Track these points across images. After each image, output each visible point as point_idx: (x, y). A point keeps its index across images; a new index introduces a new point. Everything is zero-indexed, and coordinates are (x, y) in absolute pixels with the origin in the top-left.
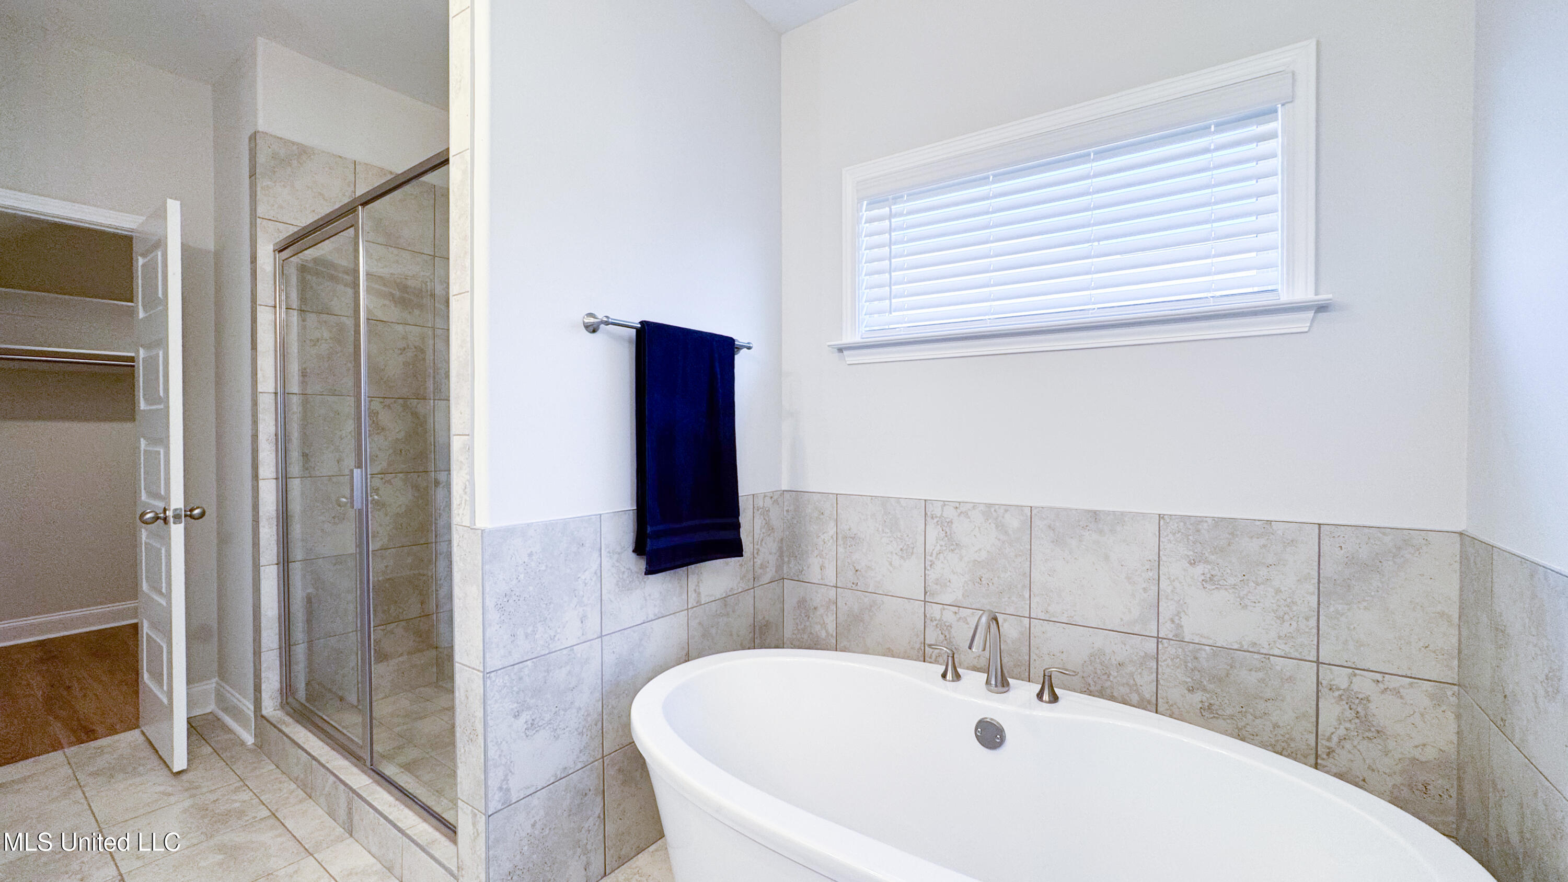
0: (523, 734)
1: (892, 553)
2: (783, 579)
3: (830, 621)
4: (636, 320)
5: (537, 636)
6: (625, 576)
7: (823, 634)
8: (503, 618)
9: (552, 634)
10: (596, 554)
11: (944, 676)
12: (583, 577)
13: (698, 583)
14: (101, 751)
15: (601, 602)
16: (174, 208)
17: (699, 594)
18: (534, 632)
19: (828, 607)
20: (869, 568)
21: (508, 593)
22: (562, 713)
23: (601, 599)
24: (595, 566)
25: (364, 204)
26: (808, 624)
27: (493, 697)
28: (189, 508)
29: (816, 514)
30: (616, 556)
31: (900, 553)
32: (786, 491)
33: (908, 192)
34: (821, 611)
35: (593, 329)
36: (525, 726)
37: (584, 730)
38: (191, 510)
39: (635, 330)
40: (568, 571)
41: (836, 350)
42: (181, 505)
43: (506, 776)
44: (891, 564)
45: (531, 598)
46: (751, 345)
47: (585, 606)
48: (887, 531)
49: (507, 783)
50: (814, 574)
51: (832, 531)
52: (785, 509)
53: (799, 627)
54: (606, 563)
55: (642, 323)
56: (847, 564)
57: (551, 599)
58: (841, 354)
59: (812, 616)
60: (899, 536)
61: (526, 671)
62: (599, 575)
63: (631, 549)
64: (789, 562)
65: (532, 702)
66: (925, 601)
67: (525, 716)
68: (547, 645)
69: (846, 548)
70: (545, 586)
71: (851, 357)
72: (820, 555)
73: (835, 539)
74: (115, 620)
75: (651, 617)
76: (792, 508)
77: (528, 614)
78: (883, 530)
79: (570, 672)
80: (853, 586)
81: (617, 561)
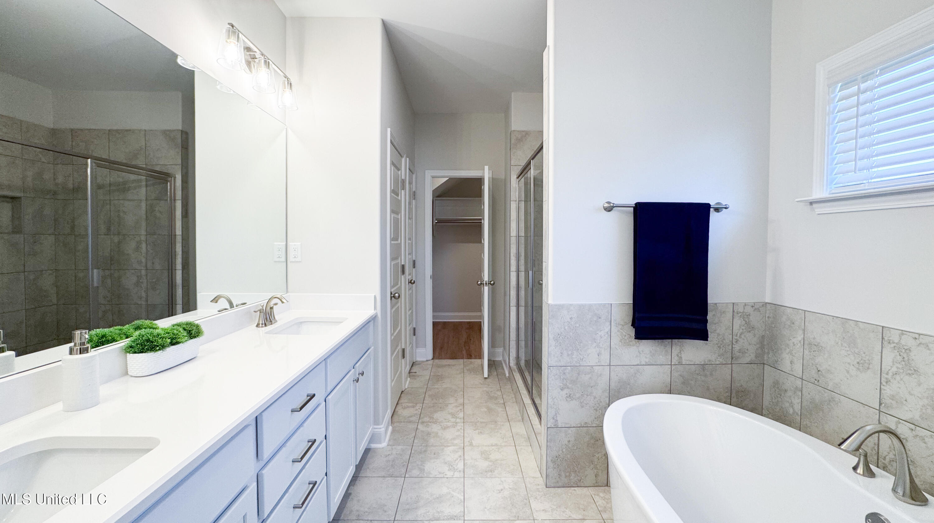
0: (565, 399)
1: (849, 364)
2: (764, 364)
3: (796, 401)
4: (633, 202)
5: (573, 356)
6: (626, 338)
7: (791, 411)
8: (557, 344)
9: (582, 357)
10: (608, 324)
11: (855, 468)
12: (600, 334)
13: (681, 351)
14: (471, 363)
15: (610, 349)
16: (486, 168)
17: (681, 358)
18: (572, 354)
19: (795, 392)
20: (829, 371)
21: (559, 334)
22: (585, 396)
23: (610, 347)
24: (607, 329)
25: (533, 159)
26: (780, 400)
27: (551, 377)
28: (490, 281)
29: (788, 323)
30: (620, 327)
31: (857, 366)
32: (768, 303)
33: (880, 67)
34: (789, 393)
35: (609, 209)
36: (566, 396)
37: (598, 409)
38: (491, 282)
39: (633, 208)
40: (591, 329)
41: (809, 203)
42: (487, 280)
43: (556, 414)
44: (848, 372)
45: (571, 338)
46: (728, 206)
47: (600, 348)
48: (845, 345)
49: (556, 417)
50: (786, 365)
51: (800, 338)
52: (767, 315)
53: (774, 400)
54: (614, 329)
55: (636, 204)
56: (811, 364)
57: (582, 341)
58: (811, 206)
59: (783, 395)
60: (856, 352)
61: (567, 371)
62: (609, 334)
63: (631, 324)
64: (768, 353)
65: (570, 386)
66: (880, 411)
67: (566, 391)
68: (578, 362)
69: (810, 352)
70: (578, 334)
71: (819, 209)
72: (790, 353)
73: (802, 343)
74: (464, 319)
75: (643, 363)
76: (771, 315)
77: (569, 345)
78: (842, 344)
79: (590, 378)
80: (816, 382)
81: (621, 329)
